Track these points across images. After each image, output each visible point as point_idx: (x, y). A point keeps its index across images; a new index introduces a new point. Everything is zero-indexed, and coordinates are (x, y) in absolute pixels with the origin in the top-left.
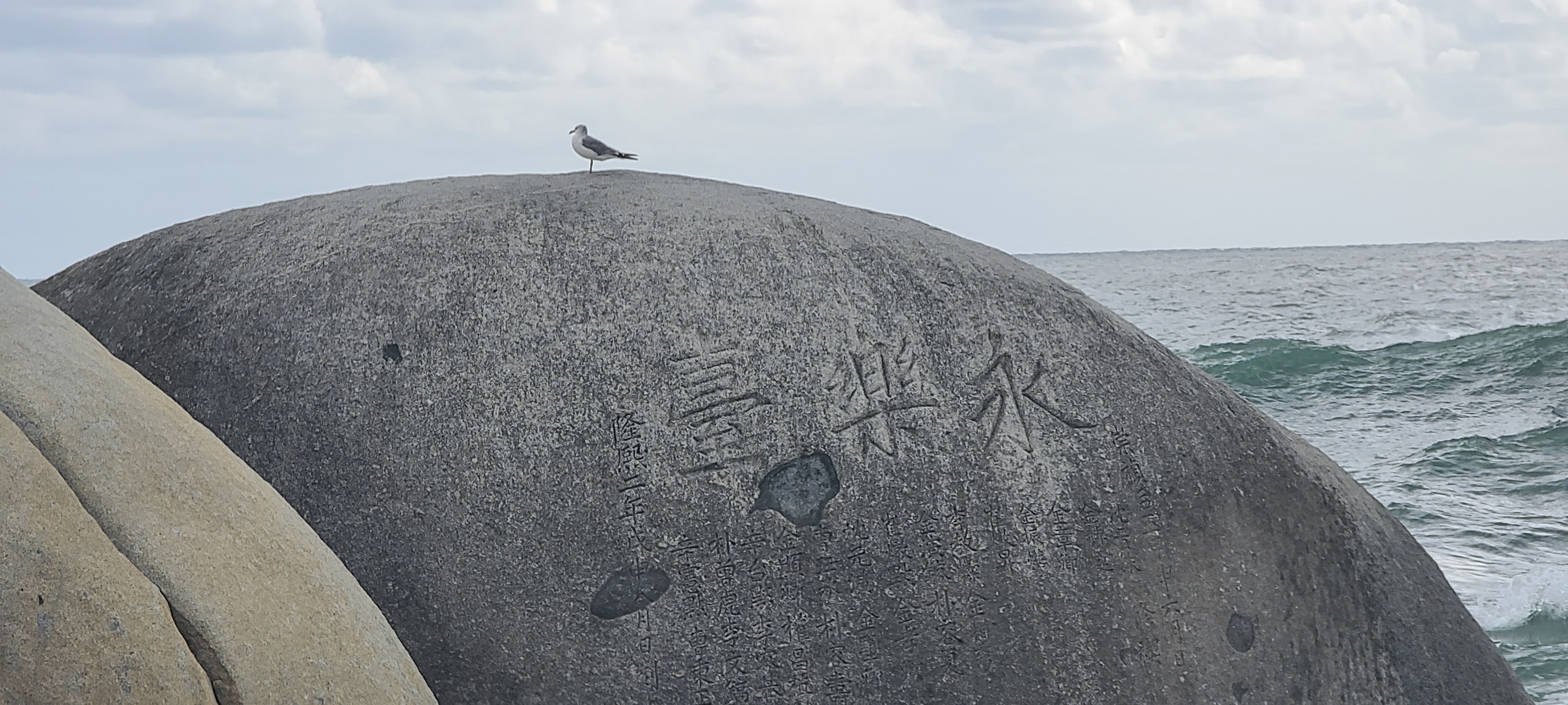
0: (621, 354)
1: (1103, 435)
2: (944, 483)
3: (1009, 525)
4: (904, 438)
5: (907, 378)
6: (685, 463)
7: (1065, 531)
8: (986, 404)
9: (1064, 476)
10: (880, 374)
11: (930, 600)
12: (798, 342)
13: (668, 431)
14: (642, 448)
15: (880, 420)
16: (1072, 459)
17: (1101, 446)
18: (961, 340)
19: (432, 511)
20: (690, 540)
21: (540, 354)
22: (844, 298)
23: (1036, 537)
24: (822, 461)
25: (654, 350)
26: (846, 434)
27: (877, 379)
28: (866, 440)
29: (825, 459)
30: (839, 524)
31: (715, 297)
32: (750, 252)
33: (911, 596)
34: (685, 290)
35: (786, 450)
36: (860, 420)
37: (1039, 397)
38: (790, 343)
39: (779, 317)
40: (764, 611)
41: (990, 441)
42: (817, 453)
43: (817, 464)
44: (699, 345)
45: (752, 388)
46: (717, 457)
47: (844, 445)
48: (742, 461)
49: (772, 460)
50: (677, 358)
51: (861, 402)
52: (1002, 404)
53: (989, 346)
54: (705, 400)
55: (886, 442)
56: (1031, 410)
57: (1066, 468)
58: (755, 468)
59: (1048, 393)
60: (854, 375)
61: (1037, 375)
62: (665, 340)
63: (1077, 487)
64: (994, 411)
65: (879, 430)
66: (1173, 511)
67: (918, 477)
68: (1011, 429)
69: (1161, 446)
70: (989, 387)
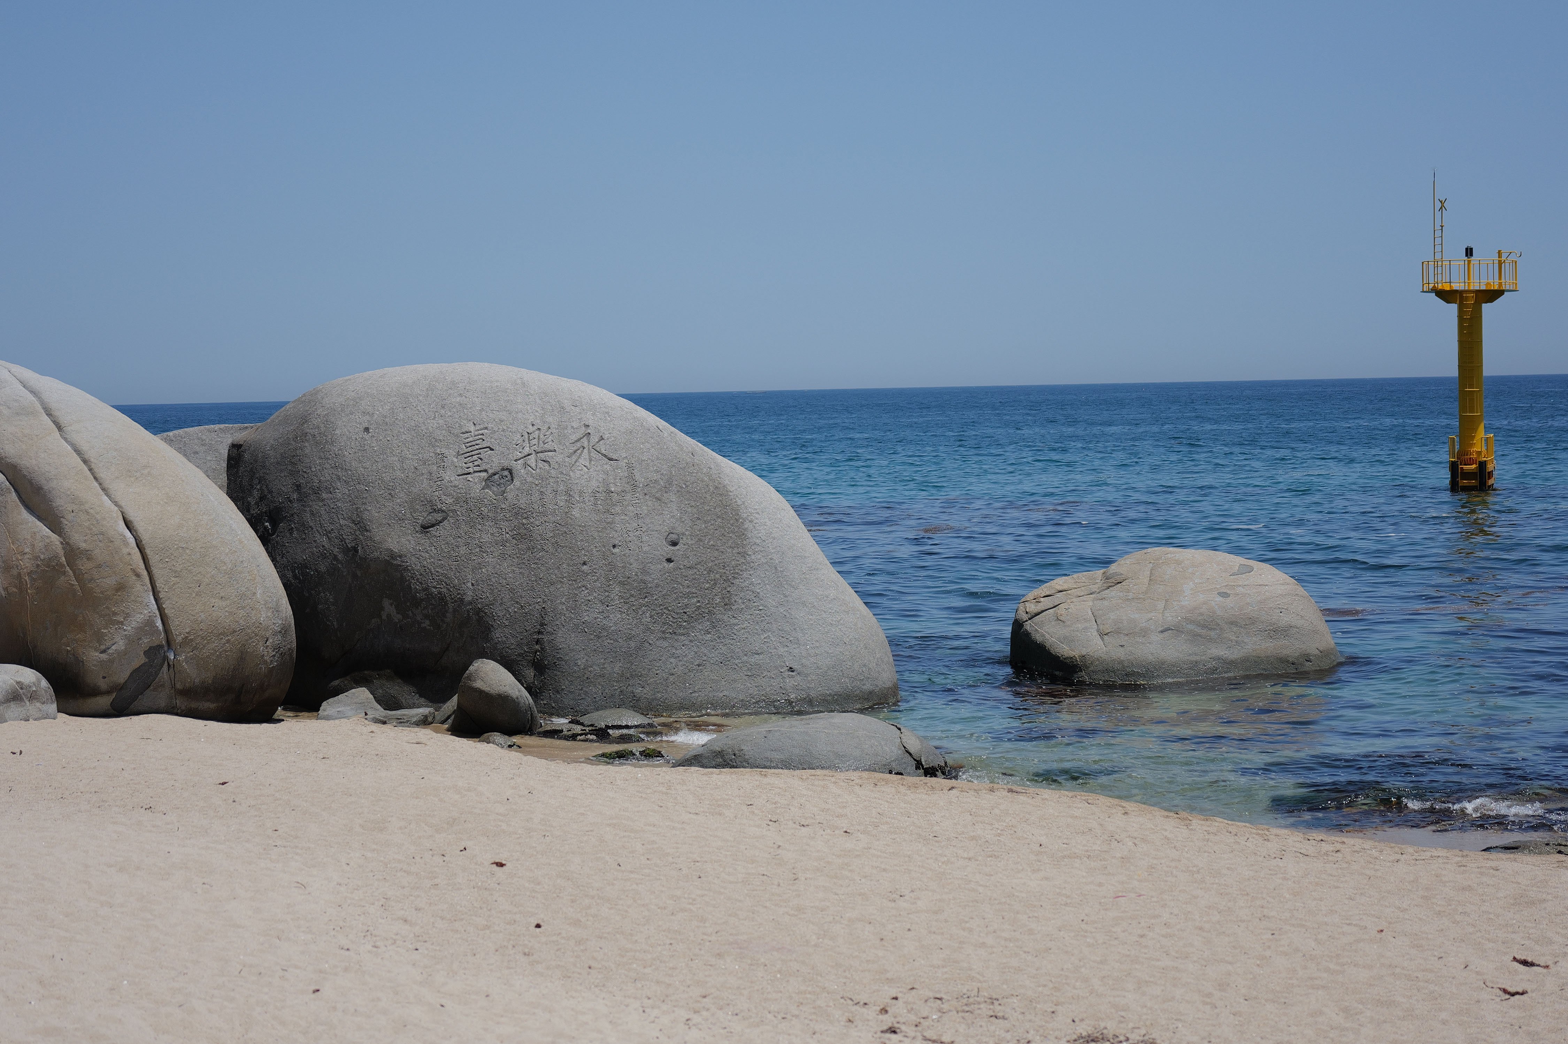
0: (444, 432)
1: (623, 463)
2: (552, 480)
3: (573, 497)
4: (541, 464)
5: (546, 441)
6: (460, 472)
7: (596, 499)
8: (575, 452)
9: (600, 480)
10: (536, 440)
11: (538, 525)
12: (508, 427)
13: (456, 460)
14: (445, 466)
15: (533, 457)
16: (606, 472)
17: (619, 468)
18: (572, 427)
19: (370, 489)
20: (457, 500)
21: (416, 431)
22: (530, 411)
23: (584, 502)
24: (509, 472)
25: (455, 430)
26: (519, 462)
27: (535, 442)
28: (526, 465)
30: (510, 496)
31: (482, 410)
32: (499, 394)
33: (532, 523)
34: (471, 408)
35: (496, 468)
36: (525, 457)
37: (598, 449)
38: (505, 428)
39: (503, 418)
40: (480, 528)
41: (573, 465)
42: (507, 469)
43: (506, 473)
44: (472, 428)
45: (488, 444)
46: (471, 470)
47: (518, 466)
48: (480, 471)
49: (490, 471)
50: (463, 433)
51: (527, 450)
52: (582, 452)
53: (583, 430)
54: (471, 449)
55: (533, 465)
56: (594, 454)
57: (602, 476)
58: (484, 474)
59: (602, 447)
60: (527, 440)
61: (599, 441)
62: (460, 426)
63: (605, 483)
64: (578, 454)
65: (532, 461)
66: (647, 493)
67: (544, 478)
68: (584, 460)
69: (648, 469)
70: (579, 445)
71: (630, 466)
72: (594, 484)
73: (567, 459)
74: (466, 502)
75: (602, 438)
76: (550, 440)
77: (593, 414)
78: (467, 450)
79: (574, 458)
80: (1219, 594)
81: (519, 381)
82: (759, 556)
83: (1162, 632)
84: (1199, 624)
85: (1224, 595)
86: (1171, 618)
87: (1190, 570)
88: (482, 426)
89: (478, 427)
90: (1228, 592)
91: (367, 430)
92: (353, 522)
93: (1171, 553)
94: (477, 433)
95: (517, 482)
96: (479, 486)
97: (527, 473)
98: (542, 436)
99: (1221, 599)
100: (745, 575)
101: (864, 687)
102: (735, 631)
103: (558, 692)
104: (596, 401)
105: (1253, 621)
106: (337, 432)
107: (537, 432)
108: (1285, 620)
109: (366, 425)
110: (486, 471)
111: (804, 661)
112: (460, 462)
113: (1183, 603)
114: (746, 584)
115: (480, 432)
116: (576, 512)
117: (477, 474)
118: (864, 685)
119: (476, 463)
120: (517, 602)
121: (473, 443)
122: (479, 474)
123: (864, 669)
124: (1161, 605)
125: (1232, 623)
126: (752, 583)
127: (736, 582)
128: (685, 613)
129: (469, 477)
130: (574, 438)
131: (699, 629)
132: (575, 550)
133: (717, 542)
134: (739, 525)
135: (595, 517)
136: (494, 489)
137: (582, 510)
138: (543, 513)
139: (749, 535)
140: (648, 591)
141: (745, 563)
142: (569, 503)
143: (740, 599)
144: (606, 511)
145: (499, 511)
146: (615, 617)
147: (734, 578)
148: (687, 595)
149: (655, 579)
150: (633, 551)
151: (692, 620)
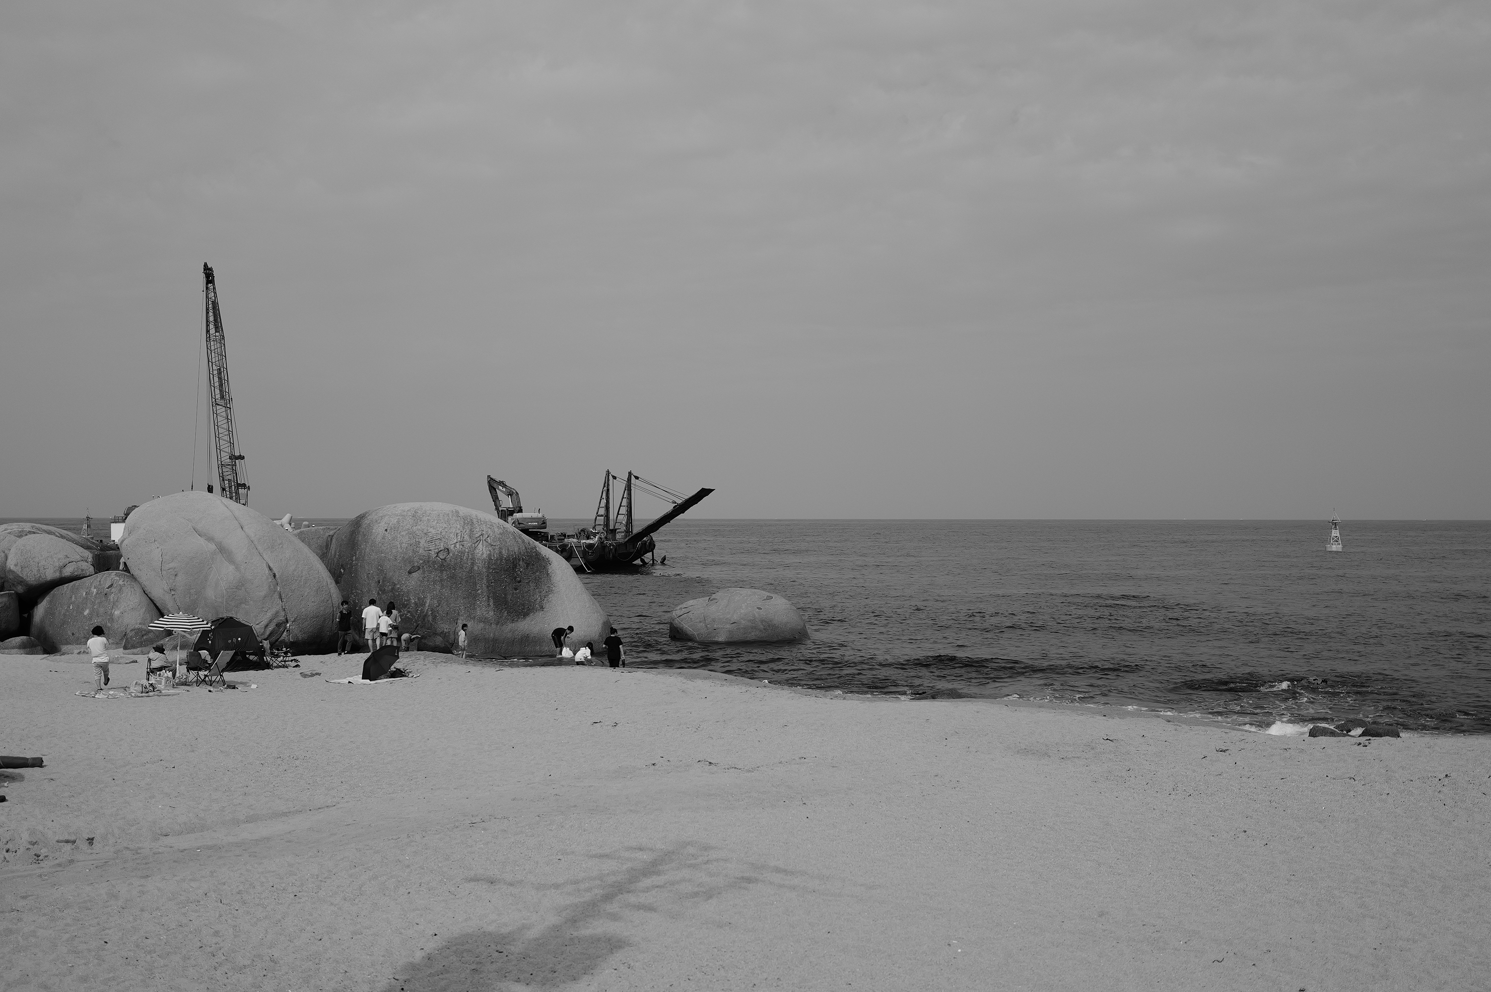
0: (420, 532)
1: (497, 547)
3: (476, 561)
5: (464, 537)
6: (426, 549)
9: (487, 554)
10: (460, 536)
11: (460, 572)
12: (448, 531)
14: (420, 547)
17: (496, 549)
18: (476, 531)
19: (387, 556)
20: (425, 562)
21: (408, 531)
22: (458, 523)
24: (448, 550)
26: (452, 546)
28: (455, 546)
30: (448, 560)
32: (445, 516)
33: (457, 572)
34: (432, 522)
35: (442, 548)
36: (455, 543)
37: (487, 541)
40: (434, 574)
41: (476, 548)
43: (446, 550)
44: (432, 530)
45: (439, 538)
46: (431, 549)
50: (428, 533)
51: (455, 541)
52: (480, 541)
53: (480, 533)
54: (431, 539)
55: (458, 547)
56: (485, 543)
57: (488, 552)
59: (489, 540)
60: (456, 536)
62: (427, 530)
63: (490, 555)
64: (478, 542)
65: (458, 545)
66: (507, 560)
67: (463, 553)
68: (480, 546)
69: (508, 549)
70: (479, 539)
71: (500, 548)
72: (485, 556)
73: (473, 545)
74: (428, 562)
75: (489, 536)
76: (466, 536)
77: (486, 526)
79: (476, 544)
80: (758, 608)
81: (454, 511)
82: (556, 588)
83: (732, 624)
84: (748, 621)
86: (737, 618)
87: (747, 597)
88: (437, 530)
89: (435, 530)
90: (762, 607)
91: (386, 530)
92: (378, 570)
93: (738, 590)
94: (434, 532)
95: (451, 555)
96: (434, 556)
97: (455, 551)
98: (462, 535)
99: (758, 610)
100: (549, 596)
102: (544, 620)
106: (374, 531)
107: (461, 533)
109: (386, 528)
110: (438, 549)
112: (425, 545)
113: (741, 612)
114: (550, 600)
115: (436, 532)
116: (476, 568)
119: (433, 546)
120: (449, 606)
121: (433, 537)
122: (435, 550)
124: (732, 612)
125: (763, 620)
126: (553, 600)
127: (546, 600)
128: (523, 612)
129: (430, 552)
130: (477, 535)
131: (528, 619)
132: (475, 584)
133: (538, 581)
134: (548, 574)
135: (484, 570)
136: (440, 557)
137: (479, 566)
138: (462, 568)
139: (552, 579)
140: (506, 603)
141: (550, 591)
142: (473, 564)
143: (547, 606)
144: (489, 568)
145: (443, 566)
146: (491, 613)
147: (545, 597)
148: (523, 605)
149: (509, 597)
150: (501, 585)
151: (526, 615)
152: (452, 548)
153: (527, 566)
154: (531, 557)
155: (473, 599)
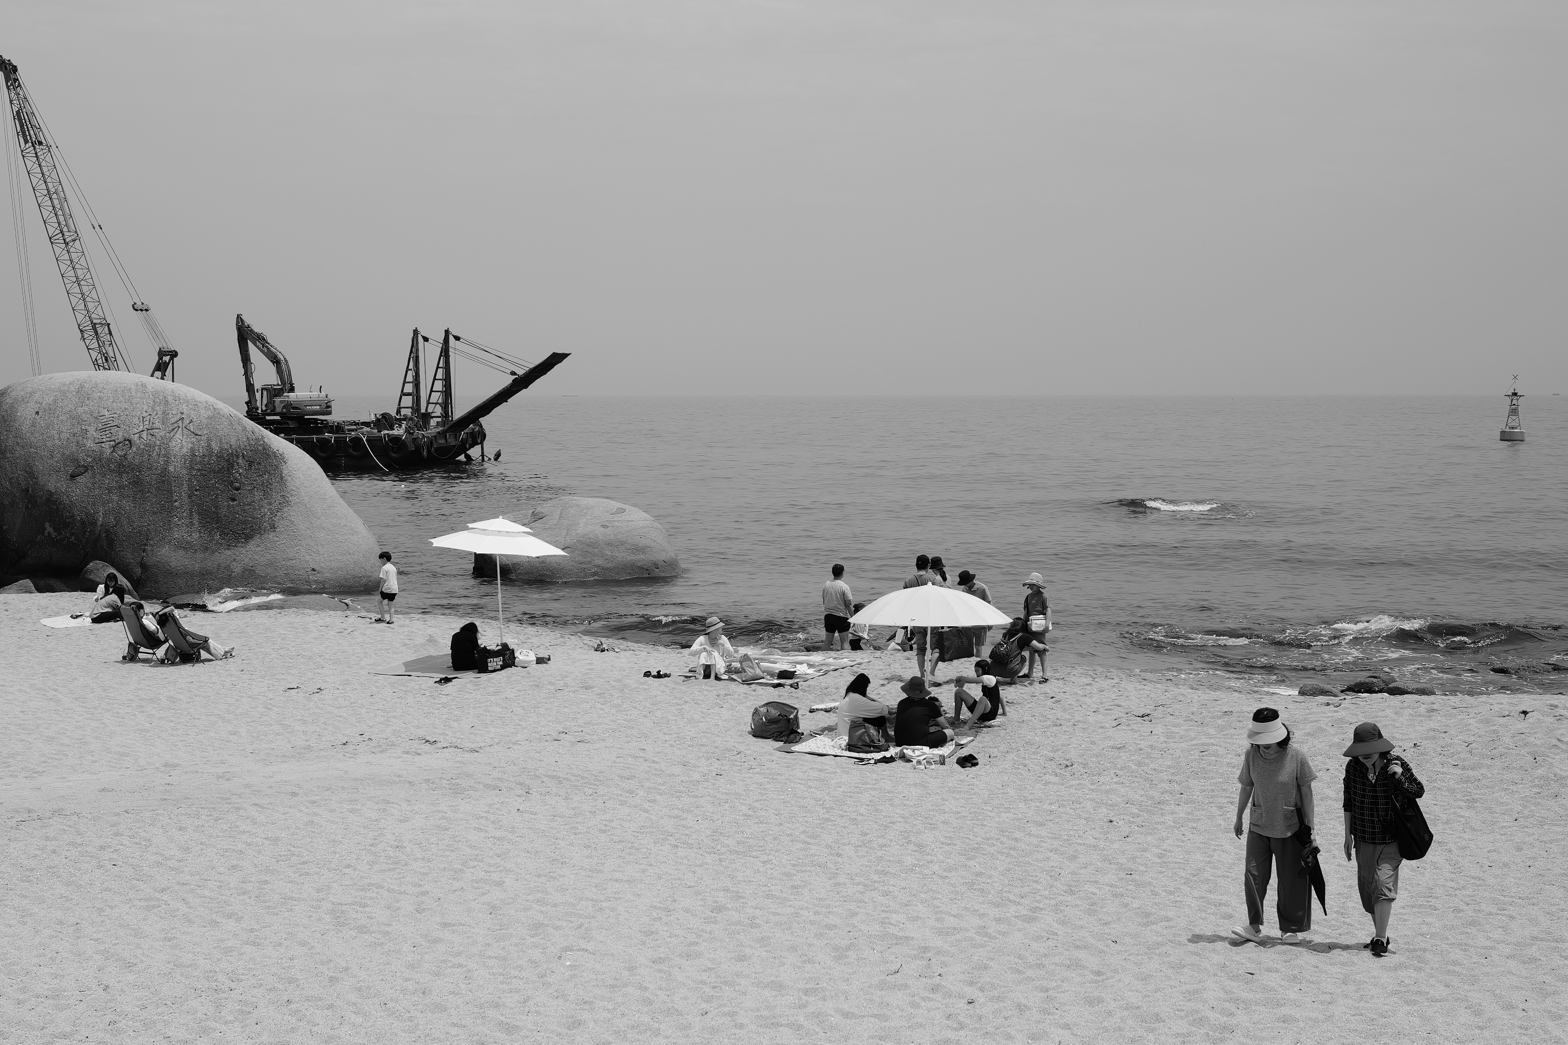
0: (88, 415)
1: (204, 438)
2: (157, 448)
3: (170, 459)
4: (150, 437)
5: (154, 423)
6: (97, 441)
7: (186, 460)
8: (173, 429)
10: (148, 422)
11: (147, 476)
12: (130, 413)
13: (95, 433)
14: (87, 438)
15: (145, 432)
16: (193, 443)
17: (202, 441)
18: (172, 414)
19: (38, 451)
20: (94, 459)
21: (69, 414)
22: (145, 403)
23: (177, 462)
25: (95, 415)
26: (136, 435)
27: (147, 423)
28: (140, 437)
29: (130, 441)
30: (129, 457)
31: (113, 402)
32: (125, 391)
33: (142, 475)
34: (106, 400)
35: (121, 438)
36: (140, 432)
37: (189, 428)
38: (128, 413)
39: (127, 407)
40: (109, 477)
41: (171, 438)
42: (128, 440)
43: (127, 442)
44: (106, 413)
45: (116, 424)
46: (104, 440)
47: (135, 438)
48: (110, 441)
49: (117, 441)
50: (100, 416)
51: (141, 428)
52: (178, 429)
53: (179, 416)
54: (105, 426)
55: (145, 438)
56: (185, 431)
57: (190, 445)
58: (112, 443)
59: (192, 428)
60: (142, 421)
61: (190, 423)
62: (99, 412)
63: (192, 450)
64: (175, 431)
65: (144, 435)
66: (219, 457)
67: (150, 446)
68: (178, 435)
69: (221, 441)
70: (176, 425)
71: (209, 440)
72: (185, 450)
73: (168, 434)
74: (100, 460)
75: (191, 421)
76: (157, 421)
77: (187, 406)
78: (102, 428)
79: (172, 434)
80: (602, 526)
81: (139, 384)
82: (295, 498)
84: (588, 545)
85: (603, 526)
86: (569, 541)
87: (584, 511)
88: (113, 412)
89: (110, 413)
90: (608, 525)
91: (37, 413)
92: (27, 473)
93: (574, 500)
94: (109, 416)
95: (134, 449)
96: (109, 451)
97: (140, 443)
98: (152, 419)
99: (602, 529)
100: (285, 509)
101: (362, 582)
102: (277, 546)
103: (156, 583)
104: (189, 398)
105: (622, 543)
106: (18, 414)
107: (149, 417)
108: (643, 542)
109: (37, 410)
110: (114, 441)
111: (322, 565)
112: (96, 435)
113: (578, 532)
114: (285, 515)
115: (112, 416)
116: (171, 469)
117: (108, 443)
118: (362, 580)
119: (108, 436)
120: (131, 526)
121: (107, 423)
122: (110, 443)
123: (362, 570)
124: (564, 533)
125: (609, 544)
126: (290, 515)
127: (279, 514)
128: (244, 533)
129: (103, 445)
130: (173, 420)
131: (252, 544)
132: (170, 492)
133: (266, 489)
134: (282, 478)
135: (184, 472)
136: (119, 453)
137: (176, 467)
138: (150, 469)
139: (288, 484)
140: (218, 520)
141: (285, 502)
142: (167, 462)
143: (281, 525)
144: (192, 468)
145: (122, 467)
146: (196, 535)
147: (278, 511)
148: (245, 522)
149: (223, 511)
150: (209, 493)
151: (248, 538)
152: (136, 439)
153: (250, 466)
154: (256, 451)
155: (167, 514)
